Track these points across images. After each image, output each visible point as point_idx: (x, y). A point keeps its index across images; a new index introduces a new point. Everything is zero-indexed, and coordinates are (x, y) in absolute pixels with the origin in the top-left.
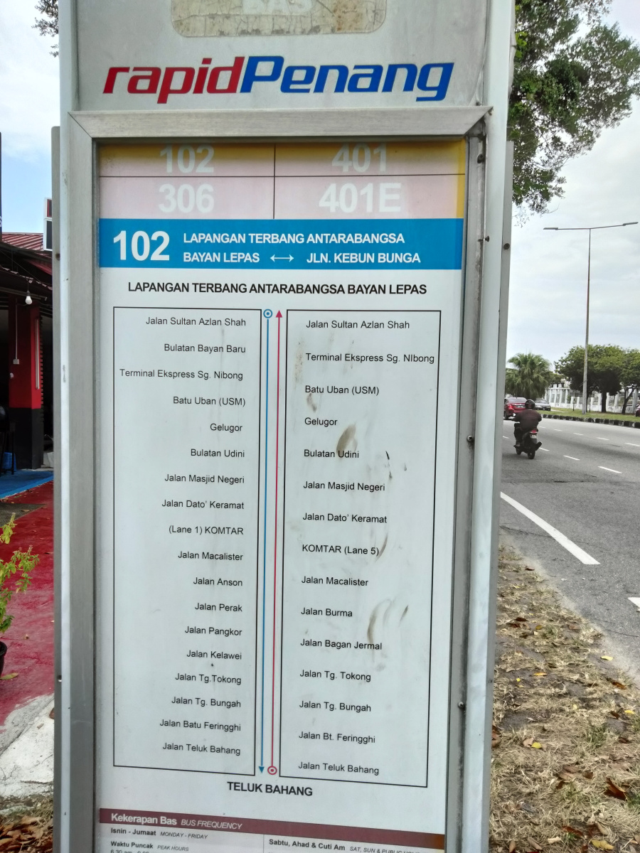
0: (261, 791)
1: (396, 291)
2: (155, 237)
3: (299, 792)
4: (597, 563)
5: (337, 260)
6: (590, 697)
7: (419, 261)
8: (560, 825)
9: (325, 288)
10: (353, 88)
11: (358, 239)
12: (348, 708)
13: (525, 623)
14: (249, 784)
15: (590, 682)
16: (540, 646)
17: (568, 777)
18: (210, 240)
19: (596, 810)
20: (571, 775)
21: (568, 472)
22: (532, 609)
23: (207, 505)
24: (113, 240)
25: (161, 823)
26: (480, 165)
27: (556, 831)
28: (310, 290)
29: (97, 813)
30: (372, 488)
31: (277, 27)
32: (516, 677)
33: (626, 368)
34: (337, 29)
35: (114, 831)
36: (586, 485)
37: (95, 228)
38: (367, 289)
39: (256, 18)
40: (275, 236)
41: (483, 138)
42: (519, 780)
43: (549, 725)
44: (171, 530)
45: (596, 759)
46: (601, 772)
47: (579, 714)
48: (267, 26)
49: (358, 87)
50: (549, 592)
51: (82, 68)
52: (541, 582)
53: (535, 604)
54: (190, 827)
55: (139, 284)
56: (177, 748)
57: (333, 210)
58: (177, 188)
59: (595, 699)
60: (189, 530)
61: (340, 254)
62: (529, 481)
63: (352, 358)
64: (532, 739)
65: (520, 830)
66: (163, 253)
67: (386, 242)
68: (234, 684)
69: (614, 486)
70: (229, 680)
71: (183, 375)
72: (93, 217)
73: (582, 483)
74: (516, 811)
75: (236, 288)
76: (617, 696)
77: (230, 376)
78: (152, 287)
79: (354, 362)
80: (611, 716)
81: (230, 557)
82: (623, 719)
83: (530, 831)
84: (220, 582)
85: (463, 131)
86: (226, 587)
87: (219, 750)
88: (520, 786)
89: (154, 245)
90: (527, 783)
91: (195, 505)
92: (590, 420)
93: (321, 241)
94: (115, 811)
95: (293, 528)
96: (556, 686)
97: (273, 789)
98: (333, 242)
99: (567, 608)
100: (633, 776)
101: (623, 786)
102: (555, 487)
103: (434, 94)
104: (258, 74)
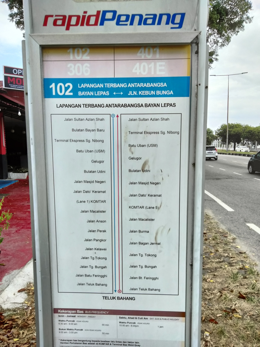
0: (115, 299)
1: (163, 106)
2: (67, 85)
3: (130, 299)
4: (233, 210)
5: (140, 94)
6: (232, 262)
7: (173, 94)
8: (221, 310)
9: (135, 105)
10: (145, 24)
11: (148, 85)
12: (148, 267)
13: (206, 235)
14: (111, 297)
15: (232, 256)
16: (212, 243)
18: (89, 86)
19: (235, 303)
20: (225, 291)
21: (221, 175)
22: (208, 229)
23: (91, 192)
24: (49, 87)
25: (78, 313)
26: (196, 55)
28: (130, 106)
29: (53, 310)
30: (156, 183)
32: (203, 255)
33: (244, 133)
35: (59, 316)
36: (228, 180)
37: (42, 82)
38: (152, 105)
40: (115, 85)
41: (197, 44)
42: (205, 294)
43: (216, 273)
44: (78, 202)
45: (235, 285)
46: (236, 290)
47: (228, 269)
49: (147, 23)
50: (215, 223)
51: (34, 15)
52: (212, 219)
53: (209, 227)
54: (89, 314)
55: (61, 105)
56: (83, 284)
57: (138, 73)
58: (75, 65)
59: (233, 263)
60: (84, 202)
61: (141, 91)
62: (206, 179)
63: (147, 133)
64: (210, 279)
65: (206, 312)
66: (70, 92)
67: (160, 86)
68: (104, 260)
69: (239, 180)
70: (102, 258)
71: (80, 141)
72: (41, 78)
74: (205, 305)
75: (100, 106)
76: (242, 261)
77: (99, 141)
78: (66, 106)
79: (148, 135)
80: (240, 269)
81: (101, 212)
82: (245, 270)
83: (210, 312)
84: (97, 221)
85: (189, 41)
86: (100, 223)
87: (99, 285)
88: (206, 296)
89: (67, 89)
90: (209, 295)
91: (87, 192)
92: (229, 154)
93: (134, 86)
94: (59, 309)
95: (125, 199)
96: (219, 258)
97: (120, 298)
98: (138, 87)
99: (222, 228)
100: (249, 290)
101: (245, 294)
102: (216, 181)
103: (177, 26)
104: (106, 18)
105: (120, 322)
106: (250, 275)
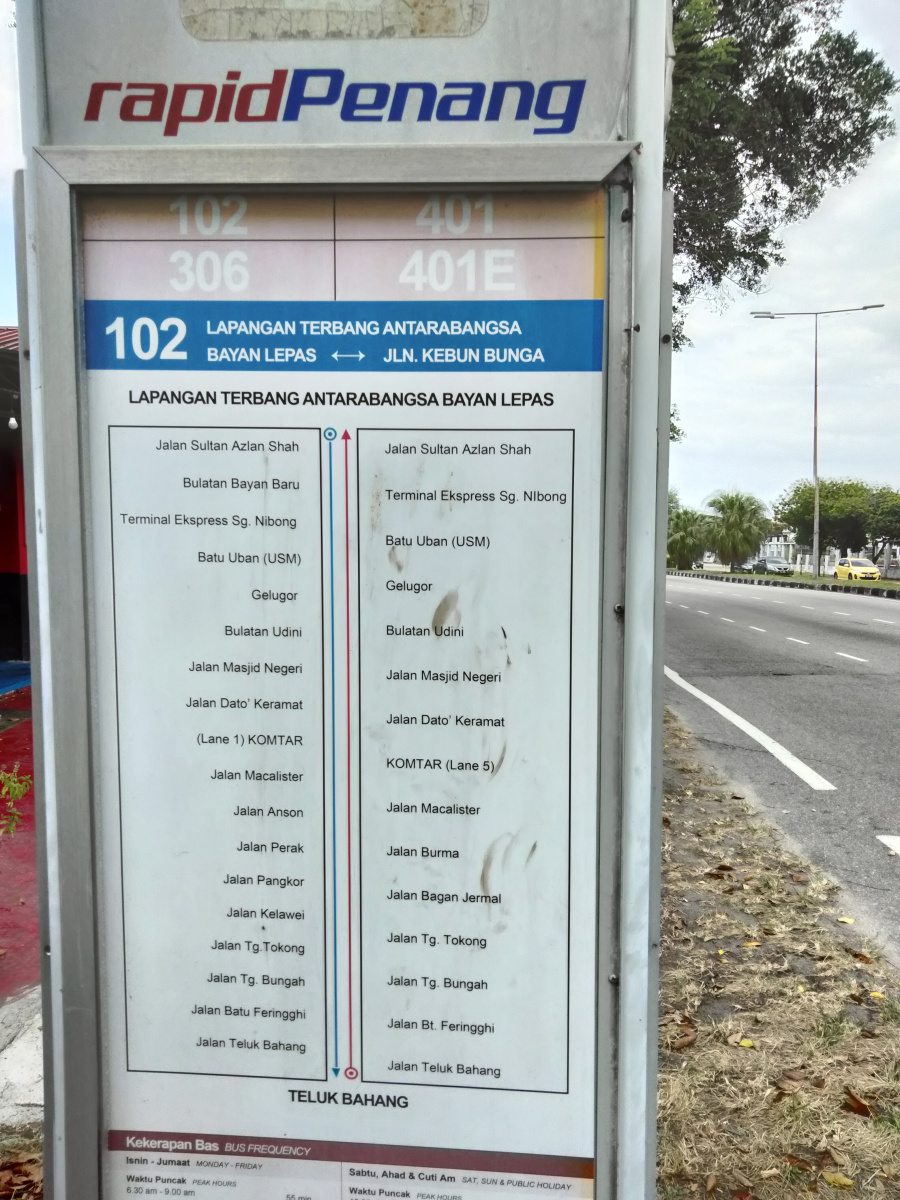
0: (336, 1102)
1: (510, 402)
2: (165, 325)
3: (390, 1104)
4: (833, 788)
5: (427, 358)
6: (822, 974)
7: (543, 360)
8: (778, 1152)
9: (410, 397)
10: (444, 115)
11: (455, 328)
12: (456, 985)
13: (731, 873)
14: (318, 1093)
15: (821, 954)
16: (751, 905)
17: (789, 1086)
18: (245, 330)
19: (829, 1130)
20: (795, 1083)
21: (793, 661)
22: (741, 853)
23: (251, 704)
24: (104, 331)
25: (197, 1149)
26: (626, 224)
27: (772, 1160)
28: (389, 401)
29: (105, 1136)
30: (483, 678)
31: (333, 28)
32: (718, 948)
33: (875, 514)
34: (420, 31)
35: (130, 1161)
36: (818, 678)
37: (78, 313)
38: (470, 399)
39: (303, 14)
40: (337, 325)
41: (628, 186)
42: (721, 1092)
43: (763, 1014)
44: (200, 739)
45: (830, 1061)
46: (835, 1078)
47: (805, 998)
48: (319, 26)
49: (452, 113)
50: (765, 830)
51: (55, 83)
52: (754, 816)
53: (745, 846)
54: (239, 1154)
55: (144, 393)
56: (216, 1044)
57: (419, 287)
58: (195, 257)
59: (828, 978)
60: (225, 740)
61: (431, 350)
62: (737, 674)
63: (451, 496)
64: (740, 1034)
65: (723, 1159)
66: (177, 349)
67: (496, 332)
68: (294, 955)
69: (857, 681)
70: (287, 949)
71: (211, 521)
72: (74, 297)
73: (812, 677)
74: (716, 1134)
75: (283, 399)
76: (859, 973)
77: (278, 522)
78: (164, 397)
79: (454, 503)
80: (851, 1001)
81: (285, 777)
82: (868, 1004)
83: (736, 1160)
84: (271, 811)
85: (599, 176)
86: (281, 819)
87: (276, 1047)
88: (723, 1100)
89: (165, 337)
90: (732, 1095)
91: (233, 704)
92: (824, 588)
93: (404, 332)
94: (131, 1134)
95: (374, 735)
96: (773, 960)
97: (353, 1099)
98: (421, 333)
99: (791, 851)
100: (880, 1083)
101: (866, 1097)
102: (774, 682)
103: (558, 123)
104: (307, 94)
105: (353, 1190)
106: (889, 1026)
